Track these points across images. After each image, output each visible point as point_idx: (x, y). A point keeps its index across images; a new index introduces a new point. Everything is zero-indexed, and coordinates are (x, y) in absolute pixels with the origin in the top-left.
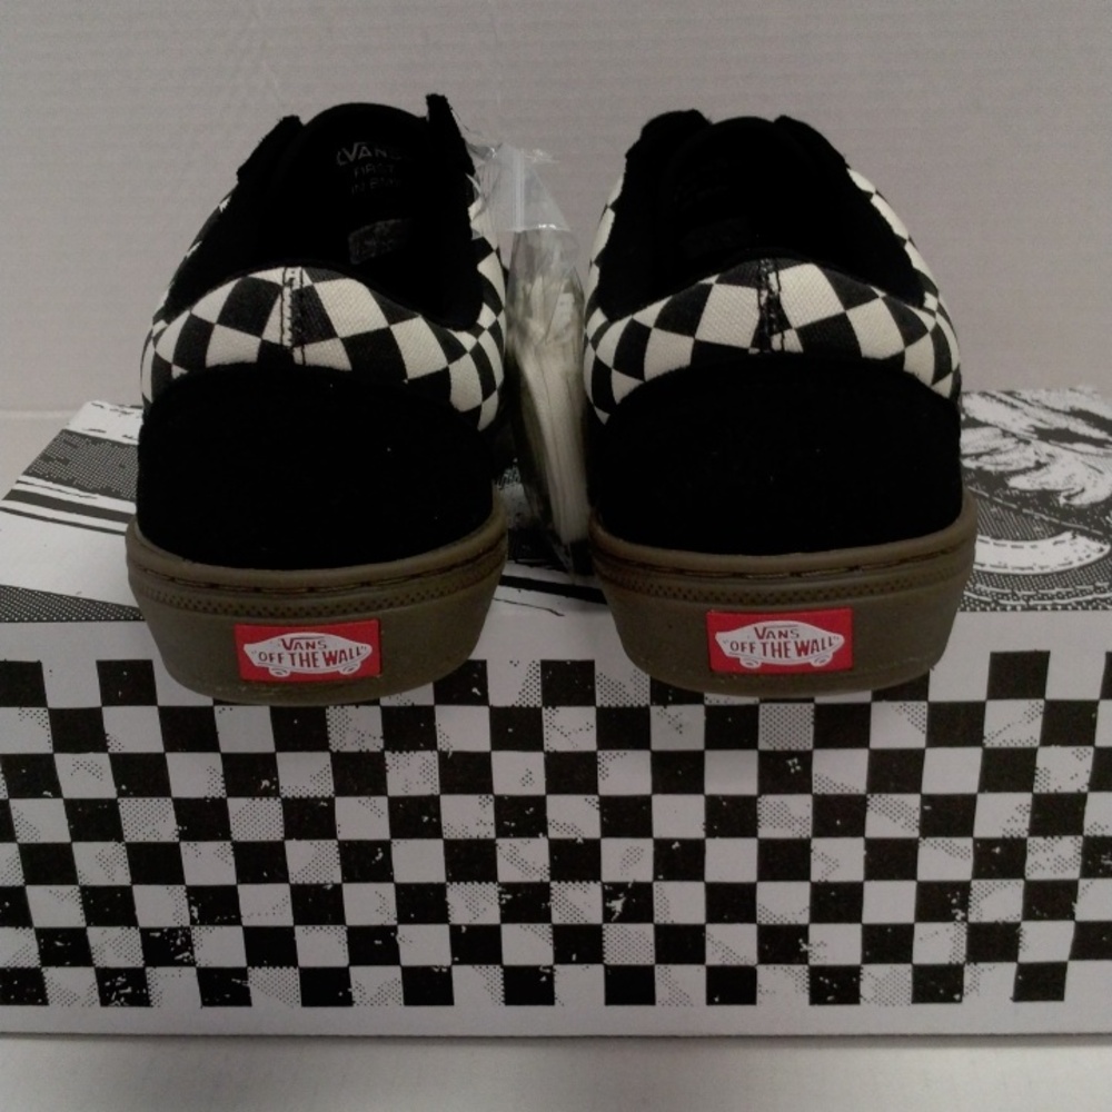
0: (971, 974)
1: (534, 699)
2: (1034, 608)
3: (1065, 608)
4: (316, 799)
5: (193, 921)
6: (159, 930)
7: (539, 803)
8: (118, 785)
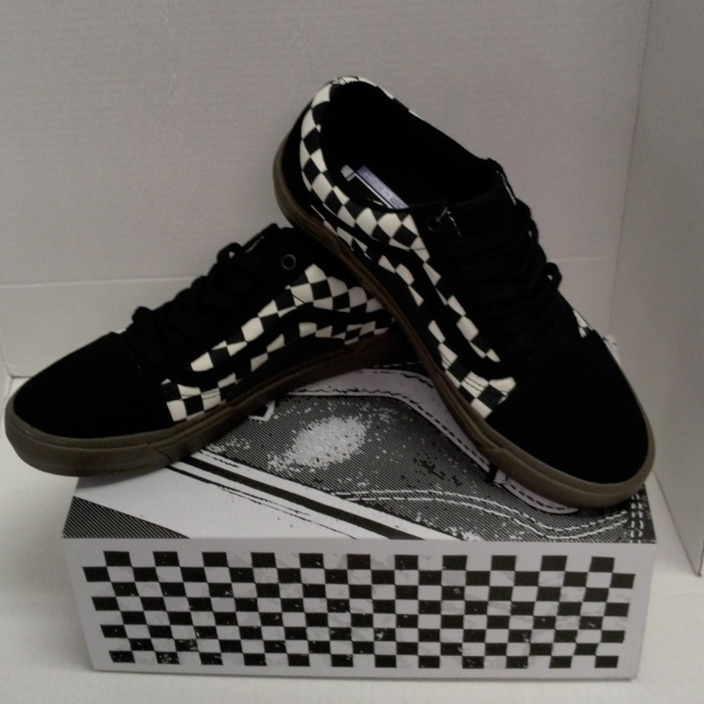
0: (531, 660)
1: (344, 566)
2: (560, 541)
3: (574, 540)
4: (249, 599)
5: (197, 637)
6: (183, 640)
7: (347, 602)
8: (163, 592)
